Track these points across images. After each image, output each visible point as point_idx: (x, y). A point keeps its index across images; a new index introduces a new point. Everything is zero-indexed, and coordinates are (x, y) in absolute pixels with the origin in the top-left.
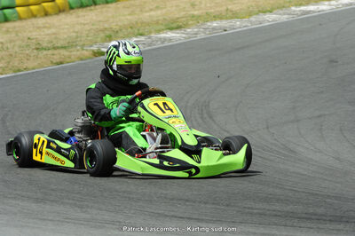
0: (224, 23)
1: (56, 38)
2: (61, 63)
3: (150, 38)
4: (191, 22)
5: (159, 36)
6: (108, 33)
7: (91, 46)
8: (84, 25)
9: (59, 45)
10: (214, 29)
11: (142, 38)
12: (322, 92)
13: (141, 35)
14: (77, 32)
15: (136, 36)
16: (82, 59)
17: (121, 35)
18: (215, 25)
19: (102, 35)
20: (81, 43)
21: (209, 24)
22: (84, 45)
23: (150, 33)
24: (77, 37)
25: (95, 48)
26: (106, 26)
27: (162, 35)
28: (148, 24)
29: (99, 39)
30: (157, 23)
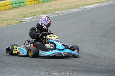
0: (60, 12)
1: (8, 17)
2: (10, 25)
3: (37, 17)
4: (49, 12)
5: (40, 16)
6: (24, 15)
7: (19, 19)
8: (17, 13)
9: (9, 19)
10: (56, 13)
11: (35, 17)
12: (90, 33)
13: (34, 16)
14: (14, 15)
15: (33, 16)
16: (16, 23)
17: (28, 16)
18: (57, 12)
19: (22, 16)
20: (16, 18)
21: (55, 12)
22: (17, 19)
23: (37, 15)
24: (15, 17)
25: (20, 20)
26: (23, 13)
27: (41, 16)
28: (36, 12)
29: (21, 17)
30: (39, 12)
